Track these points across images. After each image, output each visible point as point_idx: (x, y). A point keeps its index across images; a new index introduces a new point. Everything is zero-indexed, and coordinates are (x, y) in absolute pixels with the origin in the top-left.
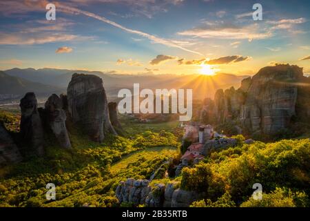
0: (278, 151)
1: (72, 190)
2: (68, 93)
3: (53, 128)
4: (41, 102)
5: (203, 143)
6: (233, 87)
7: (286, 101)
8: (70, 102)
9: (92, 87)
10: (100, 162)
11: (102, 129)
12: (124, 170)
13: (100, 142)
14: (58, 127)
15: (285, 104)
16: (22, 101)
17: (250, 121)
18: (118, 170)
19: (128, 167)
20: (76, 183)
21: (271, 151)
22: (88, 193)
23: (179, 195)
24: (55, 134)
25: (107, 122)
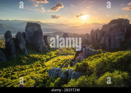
0: (117, 56)
1: (30, 72)
2: (26, 31)
3: (20, 46)
4: (14, 35)
5: (85, 53)
6: (98, 29)
7: (121, 35)
8: (27, 35)
9: (36, 29)
10: (41, 61)
11: (41, 47)
12: (51, 64)
13: (41, 52)
14: (22, 46)
15: (121, 36)
16: (5, 34)
17: (105, 44)
18: (49, 64)
19: (53, 63)
20: (31, 69)
21: (114, 56)
22: (36, 73)
23: (75, 74)
24: (21, 49)
25: (43, 44)
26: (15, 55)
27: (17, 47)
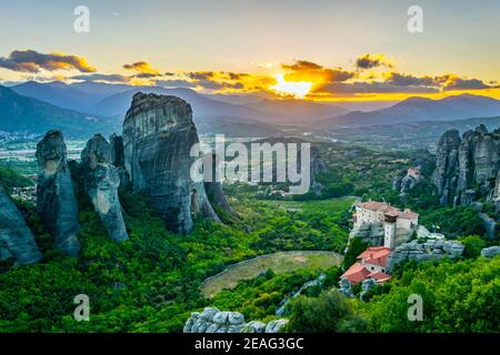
2: (125, 131)
9: (171, 122)
11: (188, 208)
13: (184, 234)
14: (105, 200)
16: (39, 146)
18: (218, 292)
19: (235, 289)
24: (97, 213)
25: (199, 194)
26: (72, 239)
27: (85, 203)
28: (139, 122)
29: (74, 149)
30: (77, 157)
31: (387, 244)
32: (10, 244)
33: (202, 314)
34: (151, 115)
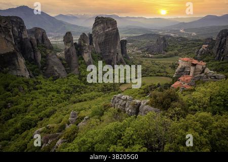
2: (93, 32)
3: (83, 57)
5: (193, 76)
9: (109, 28)
11: (115, 60)
14: (87, 57)
16: (64, 38)
24: (85, 61)
25: (119, 55)
28: (97, 28)
29: (76, 39)
30: (77, 42)
31: (191, 74)
32: (58, 71)
33: (118, 96)
34: (102, 25)
